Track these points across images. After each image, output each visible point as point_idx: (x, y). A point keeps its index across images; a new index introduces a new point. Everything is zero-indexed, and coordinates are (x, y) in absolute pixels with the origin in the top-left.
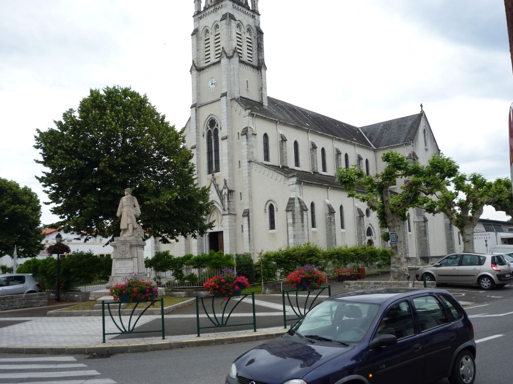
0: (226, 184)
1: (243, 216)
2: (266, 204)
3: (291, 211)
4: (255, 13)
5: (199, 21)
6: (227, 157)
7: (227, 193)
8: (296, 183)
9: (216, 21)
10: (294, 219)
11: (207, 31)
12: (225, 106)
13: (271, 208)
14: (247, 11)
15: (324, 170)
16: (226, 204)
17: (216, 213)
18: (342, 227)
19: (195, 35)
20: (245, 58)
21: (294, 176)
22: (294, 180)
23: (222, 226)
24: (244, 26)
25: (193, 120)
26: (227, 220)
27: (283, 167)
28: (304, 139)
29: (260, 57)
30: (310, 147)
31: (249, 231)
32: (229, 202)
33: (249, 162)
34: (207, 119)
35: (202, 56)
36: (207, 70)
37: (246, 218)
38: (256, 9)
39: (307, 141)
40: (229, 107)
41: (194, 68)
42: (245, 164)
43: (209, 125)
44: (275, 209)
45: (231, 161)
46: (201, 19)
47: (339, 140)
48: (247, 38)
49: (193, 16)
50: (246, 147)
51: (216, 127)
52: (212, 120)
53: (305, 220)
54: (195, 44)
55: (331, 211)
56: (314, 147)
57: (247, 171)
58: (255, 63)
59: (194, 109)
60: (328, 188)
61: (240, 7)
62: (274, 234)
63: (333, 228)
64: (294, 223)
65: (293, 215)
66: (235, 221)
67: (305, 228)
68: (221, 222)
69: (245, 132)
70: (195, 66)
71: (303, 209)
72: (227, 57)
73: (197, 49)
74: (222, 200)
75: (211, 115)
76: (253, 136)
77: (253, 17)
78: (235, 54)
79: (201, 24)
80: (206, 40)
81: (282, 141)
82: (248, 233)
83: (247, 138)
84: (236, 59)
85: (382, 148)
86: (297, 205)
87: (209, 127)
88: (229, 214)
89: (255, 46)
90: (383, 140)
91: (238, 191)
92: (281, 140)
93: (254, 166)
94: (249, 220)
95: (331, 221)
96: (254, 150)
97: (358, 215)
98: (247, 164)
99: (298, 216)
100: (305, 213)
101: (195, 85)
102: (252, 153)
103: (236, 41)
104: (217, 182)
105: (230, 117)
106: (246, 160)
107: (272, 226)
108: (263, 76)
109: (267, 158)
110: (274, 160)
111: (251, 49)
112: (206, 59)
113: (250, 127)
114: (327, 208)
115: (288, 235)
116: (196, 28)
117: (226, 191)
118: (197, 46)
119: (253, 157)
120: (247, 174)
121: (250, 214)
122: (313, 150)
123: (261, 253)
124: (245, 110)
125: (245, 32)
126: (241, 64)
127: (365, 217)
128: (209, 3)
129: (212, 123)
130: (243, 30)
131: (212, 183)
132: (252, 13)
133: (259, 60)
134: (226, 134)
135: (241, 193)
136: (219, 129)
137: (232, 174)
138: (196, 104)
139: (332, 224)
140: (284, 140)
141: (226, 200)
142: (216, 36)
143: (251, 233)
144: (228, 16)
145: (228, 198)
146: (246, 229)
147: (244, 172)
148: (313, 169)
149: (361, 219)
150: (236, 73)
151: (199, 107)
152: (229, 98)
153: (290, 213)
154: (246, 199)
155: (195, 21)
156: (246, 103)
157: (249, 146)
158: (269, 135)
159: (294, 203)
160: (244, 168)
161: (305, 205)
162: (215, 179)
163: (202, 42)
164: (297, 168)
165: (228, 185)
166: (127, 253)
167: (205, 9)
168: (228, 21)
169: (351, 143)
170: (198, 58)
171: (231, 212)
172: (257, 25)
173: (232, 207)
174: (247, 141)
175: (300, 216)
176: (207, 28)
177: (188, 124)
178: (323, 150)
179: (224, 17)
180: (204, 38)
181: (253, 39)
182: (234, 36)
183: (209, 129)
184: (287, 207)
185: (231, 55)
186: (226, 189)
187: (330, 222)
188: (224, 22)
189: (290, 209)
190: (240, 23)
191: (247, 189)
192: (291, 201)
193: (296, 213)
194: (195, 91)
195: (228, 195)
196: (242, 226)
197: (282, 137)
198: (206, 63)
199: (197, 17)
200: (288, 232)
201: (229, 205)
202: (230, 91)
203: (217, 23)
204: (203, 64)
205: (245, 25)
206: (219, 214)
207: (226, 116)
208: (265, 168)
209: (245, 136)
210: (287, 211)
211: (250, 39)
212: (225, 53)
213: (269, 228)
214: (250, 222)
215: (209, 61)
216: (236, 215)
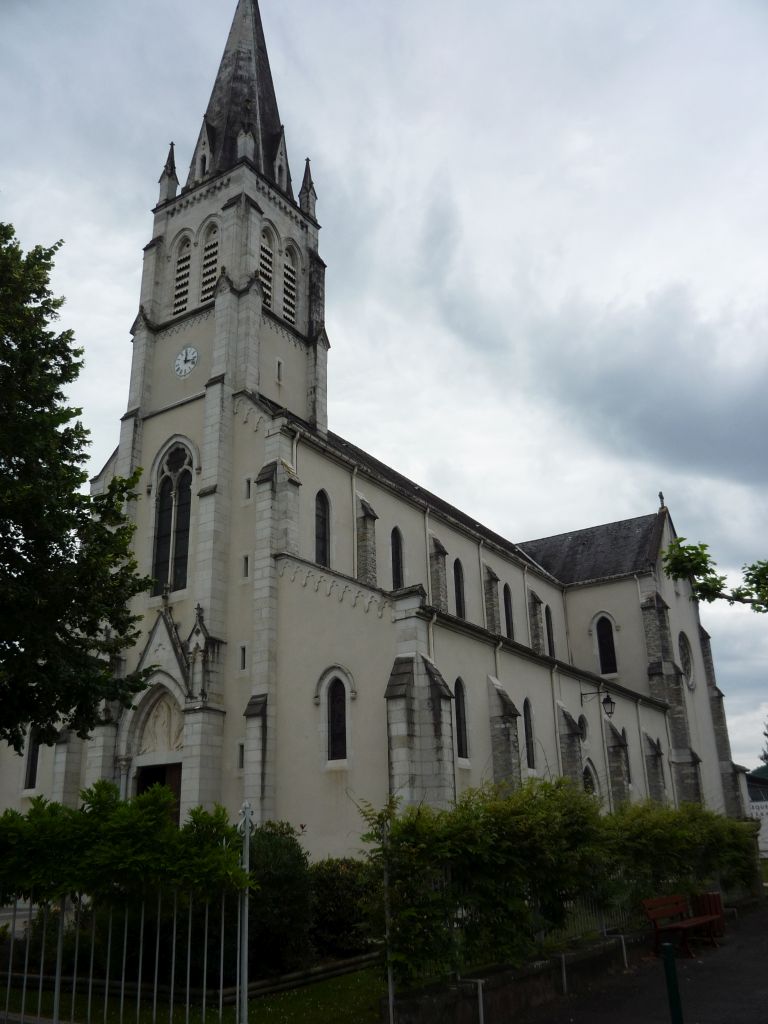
0: (200, 619)
1: (249, 715)
2: (322, 679)
3: (403, 696)
4: (308, 218)
5: (167, 219)
6: (210, 544)
7: (202, 647)
8: (419, 615)
9: (210, 216)
10: (410, 723)
11: (186, 242)
12: (217, 410)
13: (337, 691)
14: (288, 207)
15: (461, 613)
16: (198, 678)
17: (165, 708)
18: (531, 762)
19: (154, 249)
20: (278, 309)
21: (411, 593)
22: (412, 605)
23: (180, 747)
24: (278, 236)
25: (126, 454)
26: (198, 727)
28: (416, 527)
29: (315, 317)
30: (431, 550)
31: (263, 762)
32: (206, 672)
33: (276, 557)
34: (164, 446)
35: (167, 296)
36: (176, 328)
37: (256, 723)
38: (311, 212)
39: (423, 533)
40: (228, 413)
41: (142, 323)
42: (262, 563)
43: (168, 463)
44: (348, 695)
45: (221, 555)
46: (172, 214)
48: (286, 267)
49: (154, 211)
50: (268, 514)
51: (186, 467)
52: (178, 450)
53: (446, 729)
54: (152, 269)
55: (508, 712)
56: (440, 552)
57: (266, 583)
58: (301, 327)
59: (131, 421)
61: (273, 193)
62: (341, 773)
63: (514, 761)
64: (411, 735)
65: (410, 711)
66: (221, 731)
67: (447, 754)
68: (178, 737)
69: (268, 475)
70: (145, 319)
71: (438, 692)
72: (233, 290)
73: (153, 281)
74: (186, 668)
75: (176, 435)
76: (289, 486)
77: (304, 226)
78: (255, 287)
79: (170, 227)
80: (180, 262)
81: (364, 518)
82: (258, 771)
83: (273, 490)
84: (254, 301)
85: (580, 583)
86: (421, 681)
87: (166, 468)
88: (204, 709)
89: (302, 289)
90: (578, 568)
91: (235, 641)
92: (361, 514)
93: (289, 569)
94: (264, 728)
95: (508, 739)
96: (292, 526)
97: (563, 731)
98: (269, 561)
99: (424, 716)
100: (444, 706)
101: (141, 364)
102: (286, 532)
103: (257, 257)
104: (177, 617)
105: (227, 437)
106: (267, 552)
107: (337, 747)
108: (318, 361)
110: (342, 554)
111: (294, 294)
112: (176, 305)
113: (283, 464)
114: (496, 701)
115: (391, 776)
116: (159, 234)
117: (200, 640)
118: (157, 274)
119: (287, 543)
120: (266, 592)
121: (270, 711)
122: (437, 559)
124: (273, 419)
125: (280, 251)
126: (267, 319)
128: (197, 177)
129: (177, 456)
130: (276, 245)
131: (162, 621)
132: (300, 217)
133: (310, 322)
134: (211, 482)
135: (244, 649)
136: (194, 472)
137: (221, 594)
138: (137, 410)
139: (512, 748)
140: (369, 515)
141: (199, 667)
143: (268, 770)
144: (243, 199)
145: (205, 662)
146: (253, 755)
147: (258, 585)
149: (574, 741)
150: (252, 332)
151: (144, 419)
152: (229, 390)
153: (399, 707)
154: (258, 665)
155: (156, 221)
157: (280, 515)
159: (411, 673)
160: (258, 574)
161: (444, 682)
162: (171, 608)
163: (170, 271)
165: (207, 623)
167: (186, 191)
168: (242, 212)
169: (517, 561)
170: (154, 301)
171: (210, 705)
172: (312, 246)
173: (213, 688)
174: (273, 499)
175: (428, 716)
176: (187, 233)
177: (112, 465)
178: (458, 566)
179: (232, 203)
180: (175, 257)
181: (299, 272)
182: (255, 250)
183: (167, 473)
184: (391, 686)
185: (243, 287)
186: (201, 636)
187: (503, 742)
188: (232, 211)
189: (401, 690)
190: (271, 227)
191: (265, 635)
192: (402, 669)
193: (416, 705)
194: (139, 379)
195: (205, 652)
196: (242, 747)
197: (364, 506)
198: (175, 313)
199: (164, 211)
200: (390, 764)
201: (206, 680)
202: (235, 375)
203: (213, 218)
204: (166, 316)
205: (282, 235)
206: (174, 711)
207: (217, 435)
208: (322, 574)
209: (267, 486)
210: (391, 696)
211: (292, 272)
212: (228, 280)
213: (325, 754)
214: (270, 735)
215: (185, 309)
216: (224, 713)
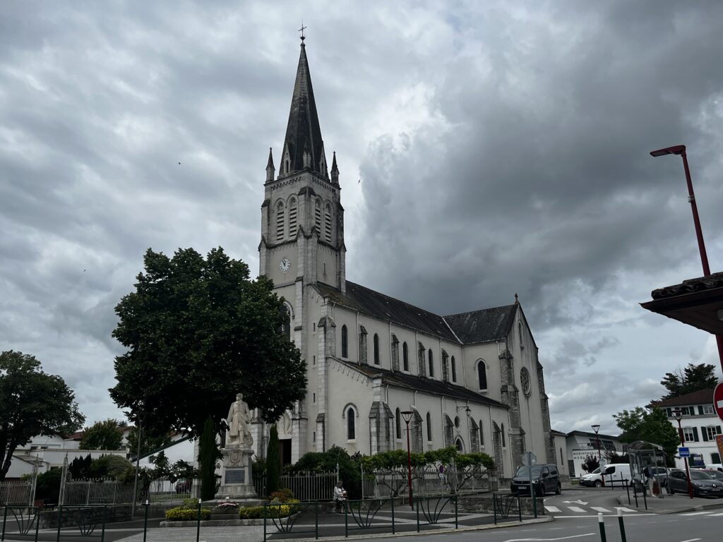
1: (318, 421)
2: (345, 408)
3: (376, 417)
4: (335, 186)
5: (271, 191)
8: (381, 386)
9: (292, 194)
10: (378, 427)
11: (281, 204)
12: (301, 292)
13: (351, 413)
14: (327, 185)
15: (406, 368)
17: (282, 417)
18: (430, 439)
19: (266, 207)
20: (324, 238)
21: (378, 378)
22: (379, 382)
23: (290, 433)
26: (297, 426)
27: (362, 365)
29: (340, 237)
30: (392, 341)
31: (324, 440)
33: (327, 358)
35: (274, 232)
36: (280, 248)
37: (320, 425)
38: (337, 182)
39: (388, 333)
40: (305, 293)
41: (264, 245)
42: (321, 359)
44: (355, 415)
45: (305, 355)
46: (274, 189)
47: (423, 333)
49: (265, 185)
50: (323, 340)
51: (287, 314)
53: (390, 429)
55: (418, 419)
56: (395, 341)
57: (323, 369)
58: (334, 244)
60: (414, 392)
61: (320, 180)
62: (353, 444)
63: (419, 439)
64: (378, 432)
65: (378, 423)
66: (306, 427)
67: (391, 438)
68: (288, 428)
69: (323, 323)
71: (388, 416)
72: (305, 237)
73: (267, 223)
76: (332, 328)
77: (334, 191)
78: (314, 234)
79: (273, 196)
80: (279, 214)
82: (322, 442)
83: (325, 330)
84: (314, 240)
85: (470, 343)
86: (382, 411)
88: (300, 418)
89: (334, 223)
91: (311, 391)
92: (361, 332)
93: (332, 363)
94: (324, 427)
95: (418, 431)
96: (333, 345)
97: (446, 425)
98: (324, 360)
100: (390, 420)
101: (264, 265)
102: (331, 348)
103: (315, 219)
105: (305, 305)
106: (323, 356)
107: (351, 435)
108: (342, 260)
109: (345, 354)
110: (353, 356)
111: (330, 227)
112: (279, 235)
113: (329, 318)
114: (413, 415)
116: (267, 198)
118: (268, 220)
119: (331, 353)
120: (323, 373)
121: (326, 420)
122: (395, 345)
124: (324, 298)
125: (324, 209)
126: (319, 245)
127: (454, 427)
128: (284, 173)
130: (322, 205)
132: (332, 187)
133: (338, 240)
134: (300, 324)
135: (314, 394)
136: (291, 318)
139: (419, 434)
140: (363, 333)
141: (297, 402)
142: (291, 210)
143: (326, 442)
144: (307, 189)
145: (300, 400)
146: (320, 437)
147: (320, 369)
148: (394, 367)
149: (449, 429)
150: (314, 255)
152: (305, 283)
153: (374, 421)
154: (321, 402)
155: (266, 191)
157: (328, 340)
158: (348, 327)
159: (378, 408)
160: (319, 365)
161: (390, 411)
163: (275, 216)
164: (376, 366)
167: (280, 179)
168: (307, 196)
169: (436, 337)
170: (268, 233)
171: (303, 417)
172: (337, 200)
173: (304, 410)
174: (325, 334)
175: (384, 424)
176: (281, 200)
179: (302, 192)
180: (276, 212)
181: (332, 215)
182: (313, 212)
184: (371, 413)
185: (309, 234)
188: (303, 196)
189: (374, 415)
190: (320, 198)
191: (323, 390)
192: (376, 405)
193: (380, 420)
196: (314, 433)
198: (278, 240)
199: (269, 186)
200: (370, 442)
201: (300, 407)
202: (307, 275)
203: (294, 196)
204: (274, 241)
205: (324, 200)
206: (286, 418)
207: (301, 304)
208: (344, 366)
209: (323, 328)
210: (371, 417)
211: (329, 216)
212: (303, 232)
213: (346, 437)
214: (326, 429)
215: (282, 239)
216: (307, 419)
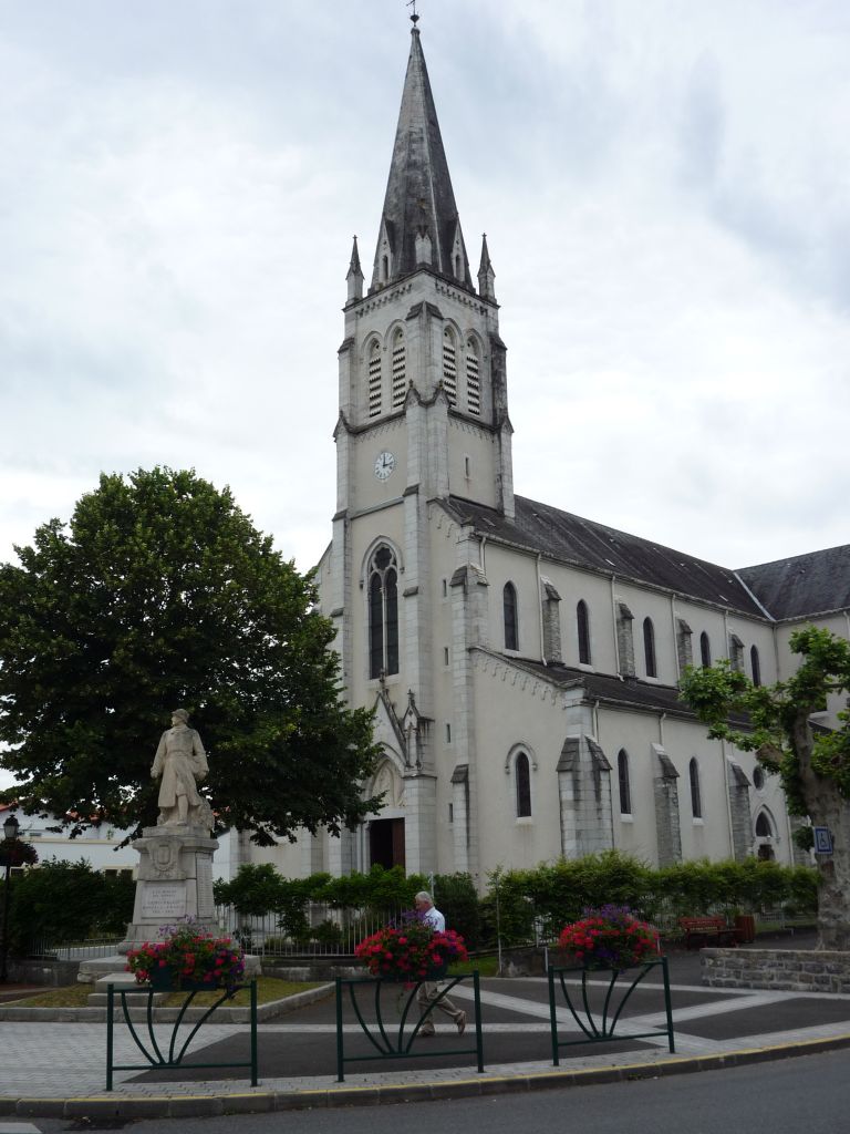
0: (412, 702)
1: (455, 782)
2: (510, 753)
3: (571, 770)
4: (487, 302)
5: (357, 319)
6: (415, 639)
7: (415, 725)
8: (583, 704)
9: (396, 321)
10: (576, 790)
11: (375, 344)
12: (414, 518)
13: (522, 763)
14: (468, 298)
15: (651, 671)
16: (413, 750)
17: (388, 773)
18: (697, 812)
19: (347, 353)
20: (463, 406)
21: (576, 686)
22: (578, 695)
23: (402, 805)
24: (460, 333)
25: (338, 551)
26: (415, 791)
27: (552, 664)
28: (603, 597)
29: (499, 405)
30: (617, 615)
31: (468, 819)
32: (419, 746)
33: (470, 650)
34: (369, 549)
35: (363, 399)
36: (373, 432)
37: (461, 788)
38: (490, 293)
39: (609, 601)
40: (424, 520)
41: (343, 427)
42: (459, 654)
43: (376, 561)
44: (531, 767)
45: (426, 647)
46: (361, 314)
47: (687, 600)
48: (468, 359)
49: (344, 310)
50: (461, 614)
51: (391, 565)
52: (383, 549)
53: (604, 794)
54: (347, 373)
55: (669, 773)
56: (626, 616)
57: (463, 673)
58: (486, 418)
59: (341, 522)
60: (660, 716)
61: (452, 290)
62: (527, 827)
63: (672, 814)
64: (577, 800)
65: (576, 782)
66: (434, 793)
67: (606, 813)
68: (399, 797)
69: (460, 579)
70: (346, 424)
71: (600, 766)
72: (421, 403)
73: (349, 384)
74: (403, 742)
75: (380, 536)
76: (479, 588)
77: (483, 311)
78: (440, 397)
79: (360, 328)
80: (372, 364)
81: (548, 601)
82: (464, 825)
83: (465, 593)
84: (441, 409)
85: (790, 619)
86: (585, 757)
87: (374, 565)
88: (420, 776)
89: (485, 377)
90: (792, 601)
91: (441, 719)
92: (546, 598)
93: (481, 661)
94: (467, 792)
95: (667, 797)
96: (482, 622)
97: (734, 783)
98: (464, 655)
99: (587, 785)
100: (603, 776)
101: (345, 467)
102: (477, 629)
103: (441, 365)
104: (393, 698)
105: (425, 543)
106: (463, 647)
107: (524, 808)
108: (504, 449)
109: (512, 641)
110: (530, 646)
111: (477, 384)
112: (372, 407)
113: (473, 568)
114: (658, 765)
115: (562, 831)
116: (350, 335)
117: (412, 720)
118: (352, 378)
119: (479, 639)
120: (463, 681)
121: (471, 778)
122: (624, 624)
123: (496, 875)
124: (462, 526)
125: (462, 347)
126: (453, 420)
127: (752, 788)
128: (381, 279)
129: (383, 555)
130: (458, 340)
131: (380, 701)
132: (479, 304)
133: (494, 410)
134: (414, 584)
135: (448, 726)
136: (398, 572)
137: (427, 680)
138: (346, 511)
139: (671, 804)
140: (552, 598)
141: (413, 742)
142: (395, 354)
143: (472, 824)
144: (424, 308)
145: (418, 738)
146: (460, 813)
147: (456, 674)
148: (624, 669)
149: (741, 793)
150: (441, 439)
151: (352, 519)
152: (423, 498)
153: (568, 777)
154: (460, 740)
155: (347, 320)
156: (465, 510)
157: (471, 613)
158: (517, 587)
159: (577, 751)
160: (456, 665)
161: (604, 757)
162: (387, 691)
163: (364, 369)
164: (584, 667)
165: (417, 705)
166: (172, 867)
167: (372, 292)
168: (424, 321)
169: (715, 606)
170: (352, 405)
171: (425, 772)
172: (492, 329)
173: (426, 759)
174: (465, 600)
175: (590, 785)
176: (375, 335)
177: (327, 558)
178: (648, 624)
179: (415, 312)
180: (367, 360)
181: (481, 360)
182: (438, 355)
183: (376, 570)
184: (562, 762)
185: (430, 397)
186: (413, 716)
187: (666, 801)
188: (415, 322)
189: (568, 766)
190: (452, 325)
191: (464, 717)
192: (571, 746)
193: (581, 776)
194: (345, 482)
195: (418, 730)
196: (451, 805)
197: (548, 591)
198: (371, 416)
199: (353, 311)
200: (562, 822)
201: (419, 752)
202: (427, 482)
203: (399, 324)
204: (364, 419)
205: (463, 329)
206: (395, 776)
207: (416, 542)
208: (507, 666)
209: (460, 589)
210: (561, 770)
211: (475, 362)
212: (416, 393)
213: (515, 813)
214: (472, 795)
215: (379, 413)
216: (436, 778)
